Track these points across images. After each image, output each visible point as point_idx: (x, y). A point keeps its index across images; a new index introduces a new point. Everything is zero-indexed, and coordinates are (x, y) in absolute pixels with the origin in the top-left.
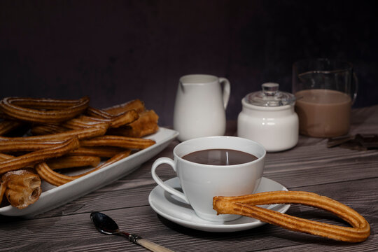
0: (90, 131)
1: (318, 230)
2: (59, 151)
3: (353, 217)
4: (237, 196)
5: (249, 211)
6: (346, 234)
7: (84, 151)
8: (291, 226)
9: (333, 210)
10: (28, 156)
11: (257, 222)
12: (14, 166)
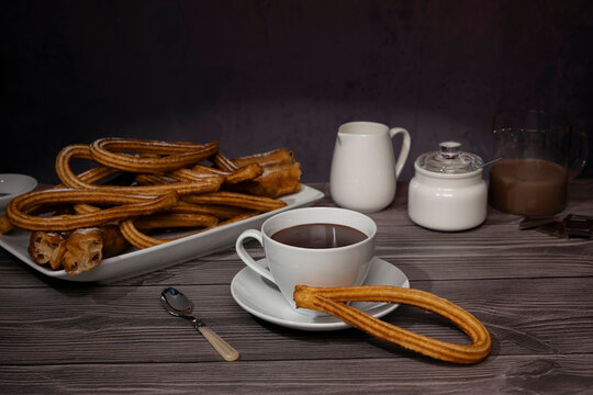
0: (198, 185)
1: (410, 342)
2: (148, 208)
3: (474, 329)
4: (324, 286)
5: (331, 308)
6: (447, 352)
7: (193, 209)
8: (378, 334)
9: (452, 318)
10: (107, 211)
11: (341, 324)
12: (86, 223)
